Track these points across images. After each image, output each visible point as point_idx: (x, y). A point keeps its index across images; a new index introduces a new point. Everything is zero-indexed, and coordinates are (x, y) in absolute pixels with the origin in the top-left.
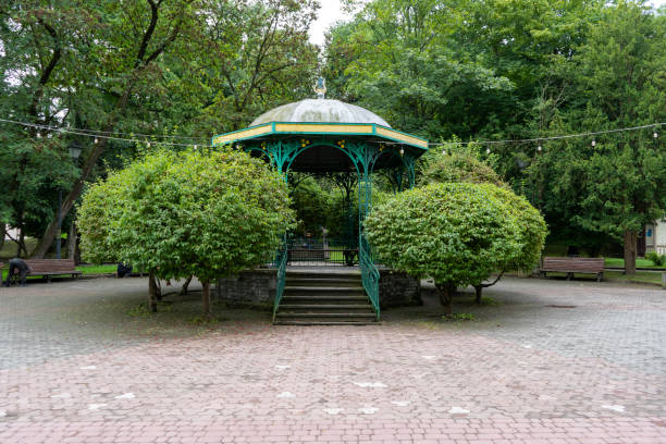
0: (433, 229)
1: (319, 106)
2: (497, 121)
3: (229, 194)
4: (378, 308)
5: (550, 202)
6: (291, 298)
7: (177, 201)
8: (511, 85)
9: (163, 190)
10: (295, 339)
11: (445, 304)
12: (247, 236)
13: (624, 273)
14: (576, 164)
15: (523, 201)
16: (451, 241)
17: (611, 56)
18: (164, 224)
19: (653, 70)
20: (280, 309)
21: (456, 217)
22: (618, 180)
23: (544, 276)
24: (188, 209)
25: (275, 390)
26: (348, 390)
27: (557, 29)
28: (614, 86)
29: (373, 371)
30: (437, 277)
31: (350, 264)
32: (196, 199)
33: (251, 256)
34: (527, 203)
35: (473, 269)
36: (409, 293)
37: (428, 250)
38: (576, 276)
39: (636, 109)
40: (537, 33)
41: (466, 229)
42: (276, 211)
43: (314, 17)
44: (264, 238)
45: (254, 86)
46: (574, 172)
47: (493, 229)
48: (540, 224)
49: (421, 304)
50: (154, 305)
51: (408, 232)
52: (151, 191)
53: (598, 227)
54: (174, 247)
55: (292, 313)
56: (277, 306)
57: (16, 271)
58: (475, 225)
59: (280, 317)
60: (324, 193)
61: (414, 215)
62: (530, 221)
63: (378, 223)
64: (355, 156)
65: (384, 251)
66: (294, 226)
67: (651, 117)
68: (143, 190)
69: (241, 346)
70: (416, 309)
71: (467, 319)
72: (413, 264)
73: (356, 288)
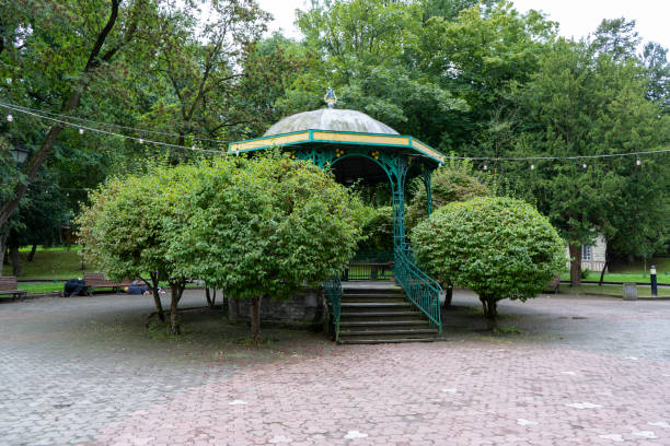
4: (439, 323)
8: (468, 107)
13: (571, 286)
14: (540, 183)
17: (565, 85)
21: (520, 230)
27: (507, 57)
35: (535, 282)
37: (496, 264)
40: (488, 60)
45: (201, 94)
51: (474, 246)
52: (222, 199)
56: (338, 325)
64: (389, 168)
65: (441, 265)
68: (210, 197)
73: (404, 304)
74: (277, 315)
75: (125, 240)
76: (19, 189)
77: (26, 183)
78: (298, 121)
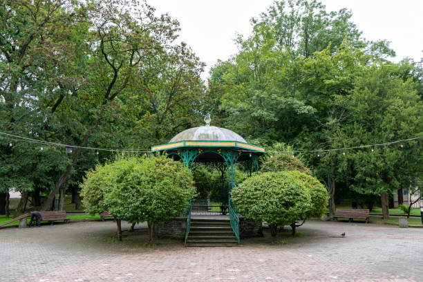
0: (266, 197)
1: (207, 130)
2: (307, 130)
3: (165, 181)
4: (238, 238)
5: (338, 177)
6: (194, 233)
7: (139, 183)
8: (314, 110)
9: (132, 178)
10: (197, 253)
11: (274, 235)
12: (174, 201)
13: (383, 218)
14: (349, 156)
15: (315, 180)
16: (274, 203)
17: (366, 97)
18: (133, 196)
19: (389, 105)
20: (188, 238)
21: (276, 191)
22: (372, 166)
23: (337, 220)
24: (145, 188)
25: (192, 272)
26: (224, 272)
27: (338, 79)
28: (369, 113)
29: (235, 265)
30: (269, 221)
31: (224, 214)
32: (148, 183)
33: (175, 211)
34: (318, 181)
36: (256, 230)
37: (263, 208)
38: (354, 220)
39: (381, 126)
40: (327, 82)
41: (282, 197)
42: (187, 188)
43: (202, 70)
44: (181, 202)
45: (168, 109)
46: (349, 160)
47: (296, 197)
48: (325, 193)
49: (262, 236)
50: (121, 237)
51: (254, 198)
52: (126, 179)
53: (364, 192)
54: (138, 207)
55: (194, 241)
56: (187, 237)
57: (35, 218)
58: (287, 194)
59: (189, 242)
60: (209, 174)
61: (256, 190)
62: (319, 191)
63: (238, 193)
64: (226, 158)
65: (241, 208)
66: (196, 195)
67: (389, 131)
68: (122, 178)
69: (172, 256)
70: (260, 239)
71: (285, 244)
72: (256, 215)
73: (227, 228)
74: (170, 233)
75: (93, 196)
76: (69, 167)
77: (71, 164)
78: (186, 134)
